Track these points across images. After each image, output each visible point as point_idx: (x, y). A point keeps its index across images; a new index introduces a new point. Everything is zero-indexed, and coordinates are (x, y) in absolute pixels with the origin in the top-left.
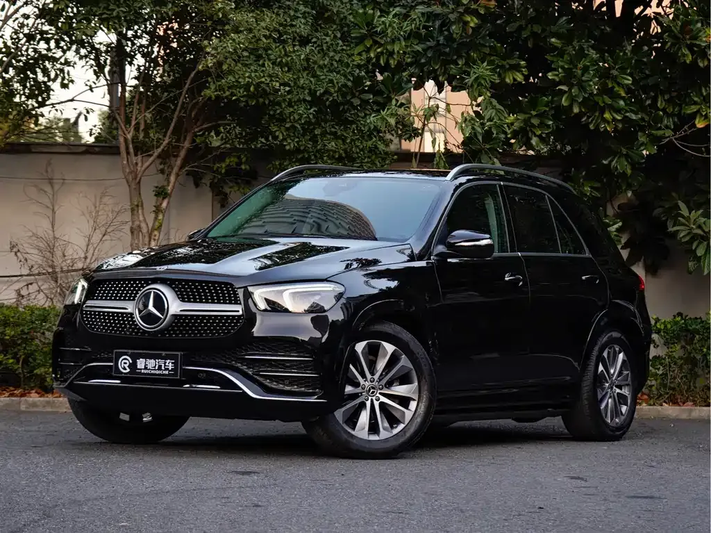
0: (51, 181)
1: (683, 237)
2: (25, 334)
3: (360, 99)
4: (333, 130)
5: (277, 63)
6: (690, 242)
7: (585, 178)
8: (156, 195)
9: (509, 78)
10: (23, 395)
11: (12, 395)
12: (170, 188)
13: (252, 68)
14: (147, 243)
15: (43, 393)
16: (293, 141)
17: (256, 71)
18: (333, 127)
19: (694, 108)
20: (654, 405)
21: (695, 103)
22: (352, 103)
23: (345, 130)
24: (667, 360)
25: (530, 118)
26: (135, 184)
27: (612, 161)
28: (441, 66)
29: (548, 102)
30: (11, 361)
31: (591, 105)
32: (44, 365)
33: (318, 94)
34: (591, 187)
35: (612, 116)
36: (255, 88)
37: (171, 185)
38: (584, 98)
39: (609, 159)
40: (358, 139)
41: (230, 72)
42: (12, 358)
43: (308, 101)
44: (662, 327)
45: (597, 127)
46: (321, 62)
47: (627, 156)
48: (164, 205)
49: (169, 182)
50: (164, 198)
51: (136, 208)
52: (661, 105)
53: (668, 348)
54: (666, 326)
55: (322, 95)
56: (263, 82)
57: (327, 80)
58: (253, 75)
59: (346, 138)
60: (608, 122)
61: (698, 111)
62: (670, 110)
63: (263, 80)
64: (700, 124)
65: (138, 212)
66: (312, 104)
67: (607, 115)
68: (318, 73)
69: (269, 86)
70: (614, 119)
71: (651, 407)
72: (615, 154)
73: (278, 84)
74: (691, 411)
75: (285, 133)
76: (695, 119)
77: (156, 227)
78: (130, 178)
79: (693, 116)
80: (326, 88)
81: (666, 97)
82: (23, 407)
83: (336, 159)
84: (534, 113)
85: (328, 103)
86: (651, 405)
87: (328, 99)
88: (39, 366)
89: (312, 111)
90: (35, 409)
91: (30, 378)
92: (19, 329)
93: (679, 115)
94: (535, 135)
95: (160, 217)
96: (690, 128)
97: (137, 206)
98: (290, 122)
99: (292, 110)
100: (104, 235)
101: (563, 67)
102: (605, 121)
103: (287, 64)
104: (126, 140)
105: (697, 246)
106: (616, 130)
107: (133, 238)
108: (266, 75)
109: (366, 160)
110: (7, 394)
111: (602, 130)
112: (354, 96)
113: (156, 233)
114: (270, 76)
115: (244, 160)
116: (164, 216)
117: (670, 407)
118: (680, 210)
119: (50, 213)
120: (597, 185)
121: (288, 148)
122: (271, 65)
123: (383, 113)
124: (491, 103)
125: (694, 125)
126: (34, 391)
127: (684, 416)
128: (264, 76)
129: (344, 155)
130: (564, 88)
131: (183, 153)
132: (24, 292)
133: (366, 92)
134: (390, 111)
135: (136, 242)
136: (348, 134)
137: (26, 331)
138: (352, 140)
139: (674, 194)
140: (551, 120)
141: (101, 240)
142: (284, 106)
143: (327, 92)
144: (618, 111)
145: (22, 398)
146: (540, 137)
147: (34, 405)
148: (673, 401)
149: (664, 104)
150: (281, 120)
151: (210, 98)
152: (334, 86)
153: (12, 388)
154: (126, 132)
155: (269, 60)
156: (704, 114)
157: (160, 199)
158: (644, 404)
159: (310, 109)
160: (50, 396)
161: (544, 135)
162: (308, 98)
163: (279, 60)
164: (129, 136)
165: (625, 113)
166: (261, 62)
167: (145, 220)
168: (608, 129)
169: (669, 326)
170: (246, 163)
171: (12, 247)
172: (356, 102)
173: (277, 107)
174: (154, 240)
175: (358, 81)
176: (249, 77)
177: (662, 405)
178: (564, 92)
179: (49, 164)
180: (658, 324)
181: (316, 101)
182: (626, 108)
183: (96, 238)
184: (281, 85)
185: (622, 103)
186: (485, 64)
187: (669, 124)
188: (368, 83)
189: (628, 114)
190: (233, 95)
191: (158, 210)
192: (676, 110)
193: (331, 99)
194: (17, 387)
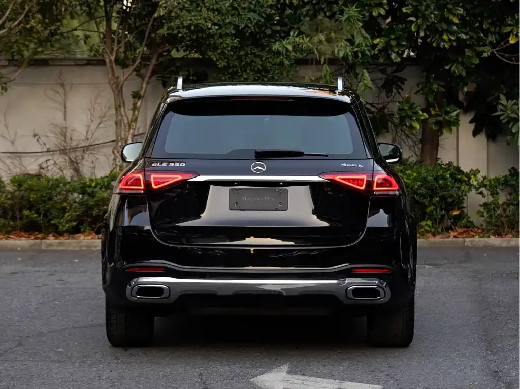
0: (63, 85)
1: (503, 119)
2: (44, 197)
3: (271, 29)
4: (253, 51)
5: (210, 9)
6: (508, 123)
7: (435, 79)
8: (133, 97)
9: (375, 12)
10: (44, 238)
11: (36, 239)
12: (142, 93)
13: (193, 13)
14: (127, 130)
15: (58, 236)
16: (223, 61)
17: (195, 16)
18: (253, 49)
19: (509, 29)
20: (483, 237)
21: (510, 25)
22: (265, 33)
23: (261, 51)
24: (492, 206)
25: (389, 40)
26: (118, 90)
27: (452, 67)
28: (327, 6)
29: (402, 29)
30: (35, 215)
31: (433, 30)
32: (57, 218)
33: (240, 28)
34: (439, 85)
35: (448, 37)
36: (195, 28)
37: (144, 90)
38: (427, 25)
39: (450, 65)
40: (271, 58)
41: (178, 17)
42: (35, 213)
43: (234, 34)
44: (488, 183)
45: (438, 45)
46: (243, 6)
47: (462, 64)
48: (139, 104)
49: (142, 88)
50: (139, 100)
51: (119, 108)
52: (486, 27)
53: (493, 197)
54: (490, 182)
55: (243, 29)
56: (200, 23)
57: (247, 18)
58: (193, 18)
59: (262, 56)
60: (446, 42)
61: (512, 32)
62: (493, 30)
63: (200, 22)
64: (512, 41)
65: (120, 110)
66: (235, 36)
67: (445, 37)
68: (241, 13)
69: (204, 26)
70: (450, 40)
71: (481, 239)
72: (454, 62)
73: (210, 25)
74: (509, 241)
75: (217, 57)
76: (509, 36)
77: (133, 119)
78: (114, 86)
79: (508, 35)
80: (246, 24)
81: (490, 21)
82: (43, 247)
83: (256, 71)
84: (392, 36)
85: (247, 34)
86: (481, 238)
87: (247, 32)
88: (54, 218)
89: (235, 41)
90: (52, 248)
91: (49, 226)
92: (39, 194)
93: (499, 34)
94: (394, 52)
95: (136, 113)
96: (505, 44)
97: (120, 106)
98: (221, 49)
99: (222, 40)
100: (99, 124)
101: (412, 5)
102: (444, 40)
103: (217, 10)
104: (110, 60)
105: (512, 127)
106: (451, 46)
107: (117, 129)
108: (202, 18)
109: (277, 72)
110: (33, 238)
111: (442, 47)
112: (267, 27)
113: (133, 124)
114: (205, 19)
115: (192, 73)
116: (138, 113)
117: (495, 239)
118: (501, 100)
119: (63, 108)
120: (442, 83)
121: (220, 66)
122: (206, 11)
123: (284, 42)
124: (360, 32)
125: (508, 41)
126: (51, 235)
127: (505, 245)
128: (201, 19)
129: (261, 68)
130: (413, 19)
131: (151, 68)
132: (44, 166)
133: (276, 25)
134: (289, 40)
135: (119, 131)
136: (264, 54)
137: (44, 195)
138: (266, 58)
139: (502, 86)
140: (405, 41)
141: (97, 128)
142: (216, 38)
143: (246, 26)
144: (452, 33)
145: (43, 241)
146: (397, 53)
147: (51, 245)
148: (498, 234)
149: (488, 26)
150: (215, 48)
151: (164, 35)
152: (251, 23)
153: (37, 233)
154: (111, 56)
155: (205, 7)
156: (515, 33)
157: (136, 100)
158: (477, 237)
159: (234, 40)
160: (62, 238)
161: (400, 52)
162: (233, 32)
163: (211, 7)
164: (113, 58)
165: (457, 34)
166: (199, 9)
167: (126, 115)
168: (446, 46)
169: (493, 182)
170: (193, 75)
171: (35, 136)
172: (269, 32)
173: (211, 39)
174: (132, 129)
175: (269, 18)
176: (191, 20)
177: (489, 237)
178: (413, 22)
179: (61, 73)
180: (485, 180)
181: (239, 33)
182: (458, 31)
183: (93, 126)
184: (212, 25)
185: (455, 28)
186: (354, 7)
187: (492, 40)
188: (277, 18)
189: (460, 35)
190: (179, 32)
191: (135, 108)
192: (497, 30)
193: (249, 31)
194: (40, 232)
